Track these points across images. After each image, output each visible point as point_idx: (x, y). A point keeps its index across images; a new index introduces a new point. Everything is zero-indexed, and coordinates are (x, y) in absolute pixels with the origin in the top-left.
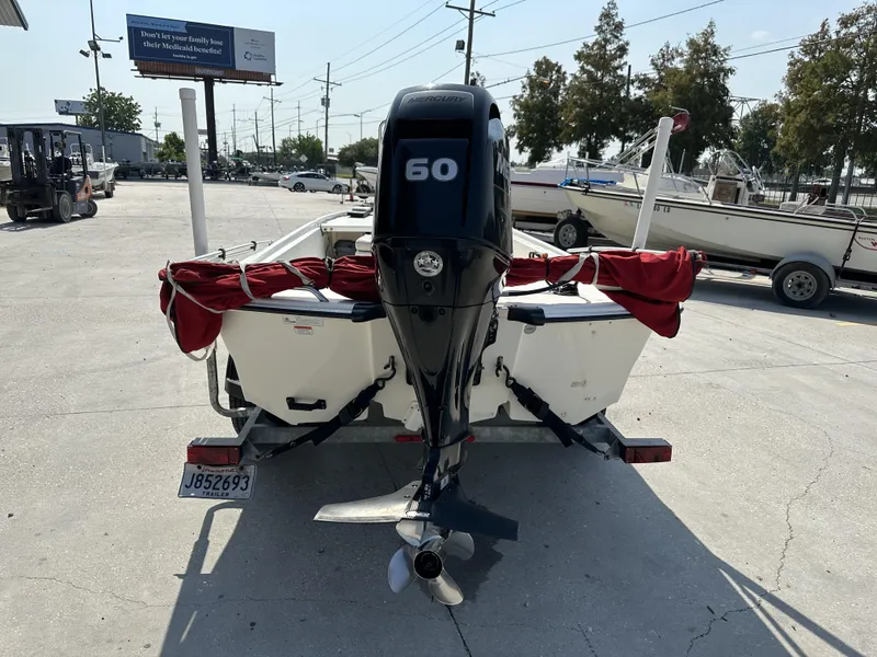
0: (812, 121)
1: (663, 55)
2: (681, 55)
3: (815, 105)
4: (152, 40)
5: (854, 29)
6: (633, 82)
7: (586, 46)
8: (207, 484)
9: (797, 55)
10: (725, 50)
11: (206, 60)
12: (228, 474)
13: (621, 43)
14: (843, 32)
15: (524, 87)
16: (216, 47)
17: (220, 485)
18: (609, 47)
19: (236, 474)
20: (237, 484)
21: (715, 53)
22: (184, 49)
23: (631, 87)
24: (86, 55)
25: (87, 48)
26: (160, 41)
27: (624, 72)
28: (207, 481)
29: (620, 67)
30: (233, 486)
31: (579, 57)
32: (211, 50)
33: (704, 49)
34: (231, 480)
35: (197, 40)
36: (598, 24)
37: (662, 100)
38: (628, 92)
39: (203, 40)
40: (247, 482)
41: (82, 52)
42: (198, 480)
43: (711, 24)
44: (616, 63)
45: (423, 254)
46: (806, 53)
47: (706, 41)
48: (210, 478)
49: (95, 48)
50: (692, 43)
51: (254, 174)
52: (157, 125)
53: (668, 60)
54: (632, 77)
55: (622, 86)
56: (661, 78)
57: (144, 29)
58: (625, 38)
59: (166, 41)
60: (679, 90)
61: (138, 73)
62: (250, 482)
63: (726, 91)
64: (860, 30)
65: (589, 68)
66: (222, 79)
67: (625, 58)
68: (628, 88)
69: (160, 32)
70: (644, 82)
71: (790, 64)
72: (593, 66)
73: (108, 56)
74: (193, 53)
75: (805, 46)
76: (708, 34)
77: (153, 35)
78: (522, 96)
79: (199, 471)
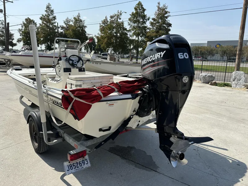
0: (108, 41)
1: (67, 21)
2: (72, 21)
3: (108, 37)
5: (113, 19)
6: (59, 28)
7: (43, 16)
8: (74, 167)
9: (101, 24)
10: (84, 21)
12: (79, 161)
13: (54, 16)
14: (111, 19)
15: (22, 26)
17: (79, 166)
18: (50, 17)
19: (82, 160)
20: (84, 163)
21: (81, 22)
23: (59, 29)
27: (56, 24)
28: (73, 166)
29: (55, 23)
30: (83, 164)
31: (41, 19)
33: (78, 20)
34: (81, 162)
36: (46, 9)
37: (69, 33)
38: (58, 30)
40: (87, 161)
42: (70, 167)
43: (79, 14)
44: (53, 22)
45: (185, 77)
46: (103, 24)
47: (78, 18)
48: (74, 165)
50: (75, 18)
53: (69, 22)
54: (59, 26)
55: (56, 28)
56: (67, 27)
58: (55, 15)
60: (73, 30)
62: (88, 161)
63: (85, 32)
64: (114, 19)
65: (45, 22)
67: (56, 21)
68: (58, 29)
70: (63, 28)
71: (100, 26)
72: (46, 22)
75: (103, 22)
76: (79, 16)
78: (22, 29)
79: (70, 164)
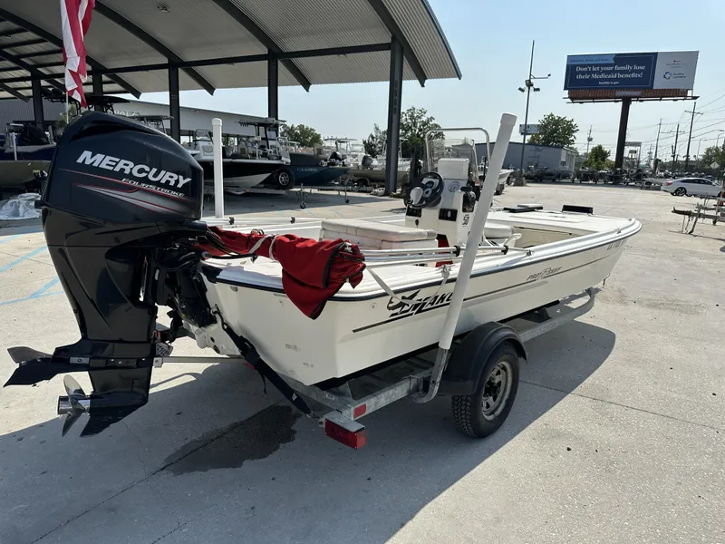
4: (583, 73)
11: (626, 84)
16: (639, 72)
22: (610, 76)
24: (522, 90)
25: (524, 86)
26: (589, 73)
32: (633, 75)
35: (623, 68)
39: (628, 67)
41: (520, 89)
49: (529, 84)
51: (649, 179)
52: (590, 139)
57: (578, 65)
59: (594, 72)
61: (569, 100)
66: (639, 99)
69: (591, 65)
73: (538, 90)
74: (617, 79)
77: (585, 69)
